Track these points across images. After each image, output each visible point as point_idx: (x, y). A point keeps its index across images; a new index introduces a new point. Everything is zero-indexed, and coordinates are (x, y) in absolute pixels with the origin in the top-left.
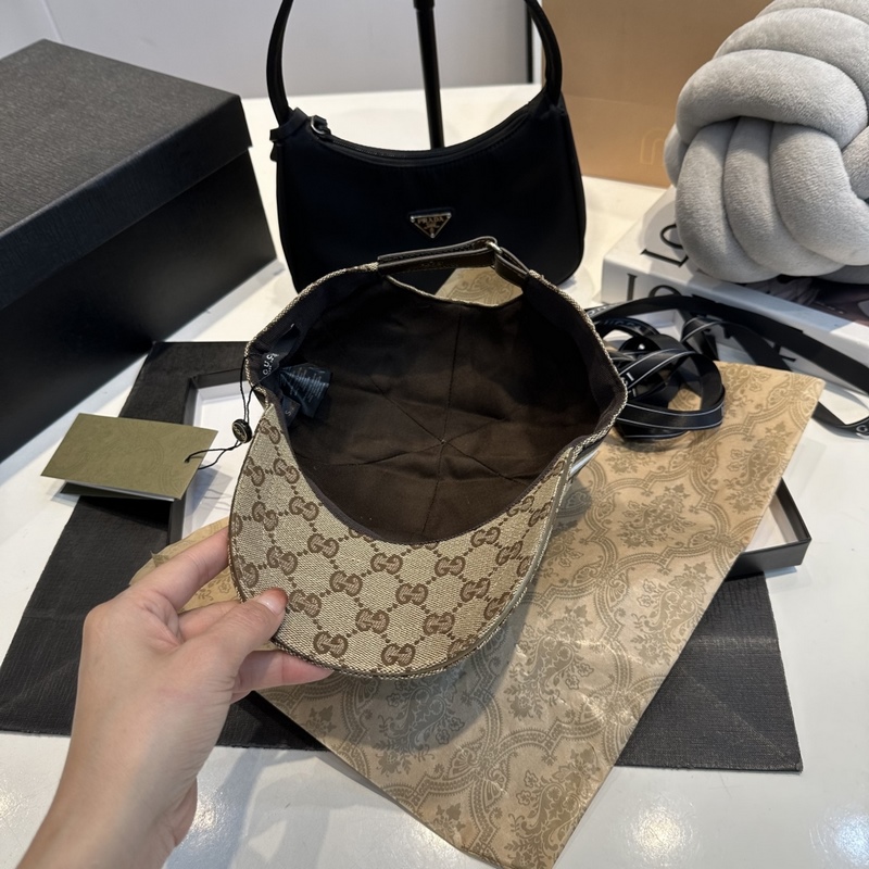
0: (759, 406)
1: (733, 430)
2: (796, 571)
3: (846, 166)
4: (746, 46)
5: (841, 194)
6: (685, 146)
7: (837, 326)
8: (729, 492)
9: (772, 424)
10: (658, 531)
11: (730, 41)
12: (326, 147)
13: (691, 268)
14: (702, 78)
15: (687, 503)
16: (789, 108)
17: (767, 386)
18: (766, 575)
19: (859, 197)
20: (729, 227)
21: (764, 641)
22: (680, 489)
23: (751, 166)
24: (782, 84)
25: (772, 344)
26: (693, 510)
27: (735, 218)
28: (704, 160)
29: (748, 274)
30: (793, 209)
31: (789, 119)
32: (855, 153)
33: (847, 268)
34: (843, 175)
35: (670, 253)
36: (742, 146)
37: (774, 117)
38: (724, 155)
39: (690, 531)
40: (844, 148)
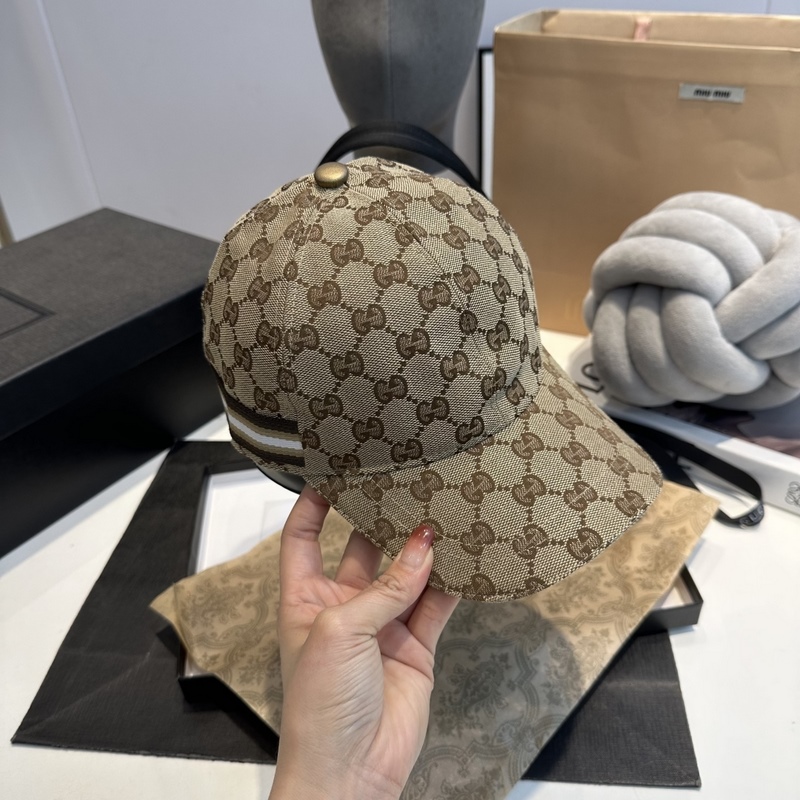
0: (667, 513)
1: (646, 529)
2: (693, 630)
3: (717, 318)
4: (642, 233)
5: (714, 339)
6: (598, 303)
7: (721, 441)
8: (637, 576)
10: (576, 599)
11: (631, 229)
13: (607, 395)
14: (610, 254)
15: (603, 580)
16: (672, 278)
17: (676, 498)
18: (670, 632)
19: (730, 341)
20: (633, 362)
21: (670, 684)
22: (599, 570)
23: (647, 319)
25: (671, 454)
26: (608, 585)
27: (636, 356)
28: (612, 312)
29: (649, 400)
30: (681, 350)
31: (672, 284)
32: (723, 310)
33: (729, 397)
34: (714, 325)
35: (589, 383)
36: (642, 304)
37: (663, 283)
38: (627, 309)
39: (602, 601)
40: (715, 306)
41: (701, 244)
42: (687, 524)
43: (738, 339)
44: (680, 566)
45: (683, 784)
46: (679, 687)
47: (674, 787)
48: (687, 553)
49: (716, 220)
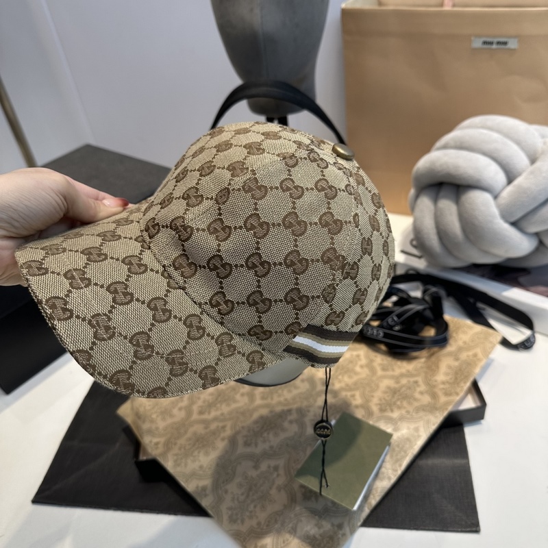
0: (465, 343)
1: (450, 354)
2: (481, 423)
3: (497, 207)
4: (445, 147)
5: (495, 221)
6: (417, 196)
7: (505, 290)
8: (442, 386)
9: (471, 353)
10: (399, 403)
11: (438, 144)
14: (424, 163)
15: (418, 389)
17: (471, 333)
18: (464, 425)
19: (506, 221)
20: (440, 238)
21: (462, 461)
22: (416, 382)
23: (448, 206)
25: (471, 300)
26: (421, 393)
27: (442, 234)
28: (425, 202)
29: (453, 263)
30: (472, 230)
31: (465, 183)
32: (501, 200)
33: (509, 259)
34: (495, 211)
35: (415, 251)
36: (446, 197)
37: (459, 182)
38: (435, 200)
39: (416, 404)
40: (496, 197)
41: (485, 154)
42: (478, 351)
43: (513, 220)
44: (471, 379)
45: (468, 529)
46: (468, 463)
47: (462, 531)
48: (477, 370)
49: (495, 135)
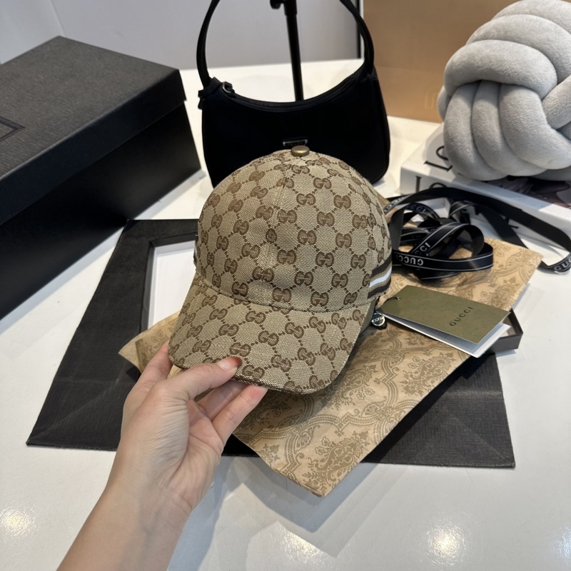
0: (501, 266)
2: (515, 353)
3: (544, 109)
4: (485, 37)
5: (541, 126)
6: (449, 98)
7: (543, 207)
11: (476, 34)
12: (232, 101)
13: (454, 172)
14: (459, 56)
16: (509, 75)
17: (508, 254)
18: (497, 355)
19: (553, 128)
20: (475, 147)
21: (494, 393)
23: (488, 110)
24: (505, 61)
25: (504, 218)
27: (478, 141)
28: (460, 106)
29: (488, 175)
30: (513, 136)
31: (509, 81)
32: (549, 102)
33: (549, 171)
34: (542, 115)
35: (442, 163)
36: (483, 98)
37: (501, 80)
38: (472, 103)
40: (542, 99)
41: (533, 47)
43: (560, 125)
44: (510, 307)
45: (503, 465)
46: (502, 395)
47: (496, 467)
49: (547, 23)
